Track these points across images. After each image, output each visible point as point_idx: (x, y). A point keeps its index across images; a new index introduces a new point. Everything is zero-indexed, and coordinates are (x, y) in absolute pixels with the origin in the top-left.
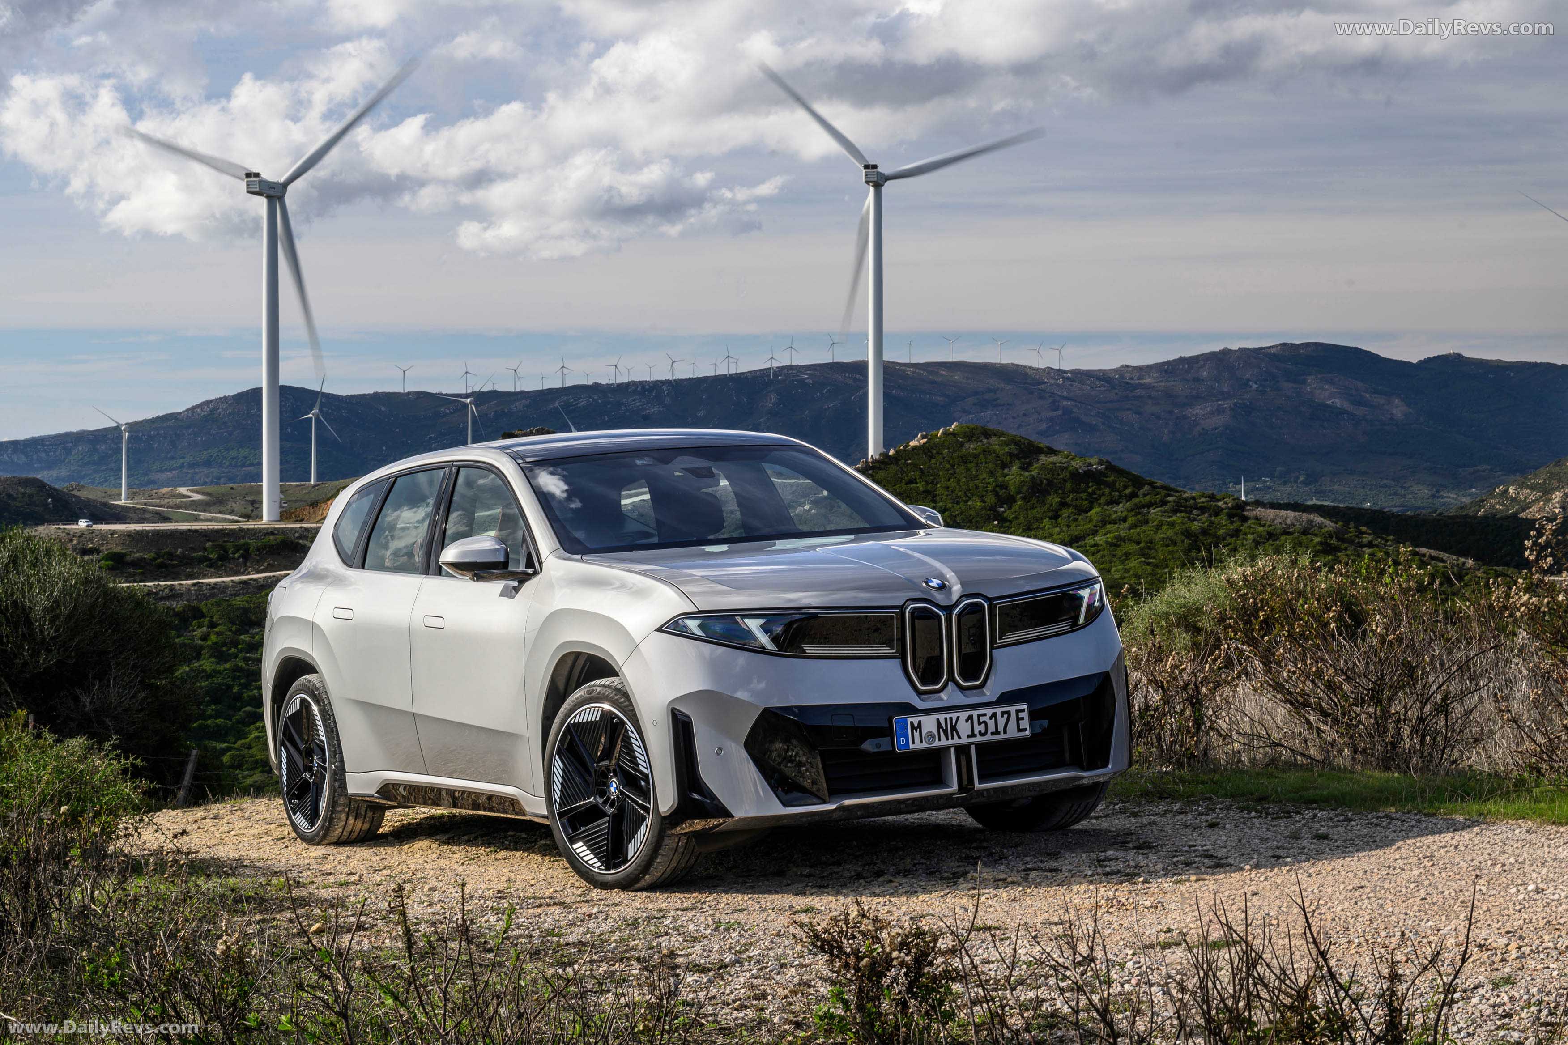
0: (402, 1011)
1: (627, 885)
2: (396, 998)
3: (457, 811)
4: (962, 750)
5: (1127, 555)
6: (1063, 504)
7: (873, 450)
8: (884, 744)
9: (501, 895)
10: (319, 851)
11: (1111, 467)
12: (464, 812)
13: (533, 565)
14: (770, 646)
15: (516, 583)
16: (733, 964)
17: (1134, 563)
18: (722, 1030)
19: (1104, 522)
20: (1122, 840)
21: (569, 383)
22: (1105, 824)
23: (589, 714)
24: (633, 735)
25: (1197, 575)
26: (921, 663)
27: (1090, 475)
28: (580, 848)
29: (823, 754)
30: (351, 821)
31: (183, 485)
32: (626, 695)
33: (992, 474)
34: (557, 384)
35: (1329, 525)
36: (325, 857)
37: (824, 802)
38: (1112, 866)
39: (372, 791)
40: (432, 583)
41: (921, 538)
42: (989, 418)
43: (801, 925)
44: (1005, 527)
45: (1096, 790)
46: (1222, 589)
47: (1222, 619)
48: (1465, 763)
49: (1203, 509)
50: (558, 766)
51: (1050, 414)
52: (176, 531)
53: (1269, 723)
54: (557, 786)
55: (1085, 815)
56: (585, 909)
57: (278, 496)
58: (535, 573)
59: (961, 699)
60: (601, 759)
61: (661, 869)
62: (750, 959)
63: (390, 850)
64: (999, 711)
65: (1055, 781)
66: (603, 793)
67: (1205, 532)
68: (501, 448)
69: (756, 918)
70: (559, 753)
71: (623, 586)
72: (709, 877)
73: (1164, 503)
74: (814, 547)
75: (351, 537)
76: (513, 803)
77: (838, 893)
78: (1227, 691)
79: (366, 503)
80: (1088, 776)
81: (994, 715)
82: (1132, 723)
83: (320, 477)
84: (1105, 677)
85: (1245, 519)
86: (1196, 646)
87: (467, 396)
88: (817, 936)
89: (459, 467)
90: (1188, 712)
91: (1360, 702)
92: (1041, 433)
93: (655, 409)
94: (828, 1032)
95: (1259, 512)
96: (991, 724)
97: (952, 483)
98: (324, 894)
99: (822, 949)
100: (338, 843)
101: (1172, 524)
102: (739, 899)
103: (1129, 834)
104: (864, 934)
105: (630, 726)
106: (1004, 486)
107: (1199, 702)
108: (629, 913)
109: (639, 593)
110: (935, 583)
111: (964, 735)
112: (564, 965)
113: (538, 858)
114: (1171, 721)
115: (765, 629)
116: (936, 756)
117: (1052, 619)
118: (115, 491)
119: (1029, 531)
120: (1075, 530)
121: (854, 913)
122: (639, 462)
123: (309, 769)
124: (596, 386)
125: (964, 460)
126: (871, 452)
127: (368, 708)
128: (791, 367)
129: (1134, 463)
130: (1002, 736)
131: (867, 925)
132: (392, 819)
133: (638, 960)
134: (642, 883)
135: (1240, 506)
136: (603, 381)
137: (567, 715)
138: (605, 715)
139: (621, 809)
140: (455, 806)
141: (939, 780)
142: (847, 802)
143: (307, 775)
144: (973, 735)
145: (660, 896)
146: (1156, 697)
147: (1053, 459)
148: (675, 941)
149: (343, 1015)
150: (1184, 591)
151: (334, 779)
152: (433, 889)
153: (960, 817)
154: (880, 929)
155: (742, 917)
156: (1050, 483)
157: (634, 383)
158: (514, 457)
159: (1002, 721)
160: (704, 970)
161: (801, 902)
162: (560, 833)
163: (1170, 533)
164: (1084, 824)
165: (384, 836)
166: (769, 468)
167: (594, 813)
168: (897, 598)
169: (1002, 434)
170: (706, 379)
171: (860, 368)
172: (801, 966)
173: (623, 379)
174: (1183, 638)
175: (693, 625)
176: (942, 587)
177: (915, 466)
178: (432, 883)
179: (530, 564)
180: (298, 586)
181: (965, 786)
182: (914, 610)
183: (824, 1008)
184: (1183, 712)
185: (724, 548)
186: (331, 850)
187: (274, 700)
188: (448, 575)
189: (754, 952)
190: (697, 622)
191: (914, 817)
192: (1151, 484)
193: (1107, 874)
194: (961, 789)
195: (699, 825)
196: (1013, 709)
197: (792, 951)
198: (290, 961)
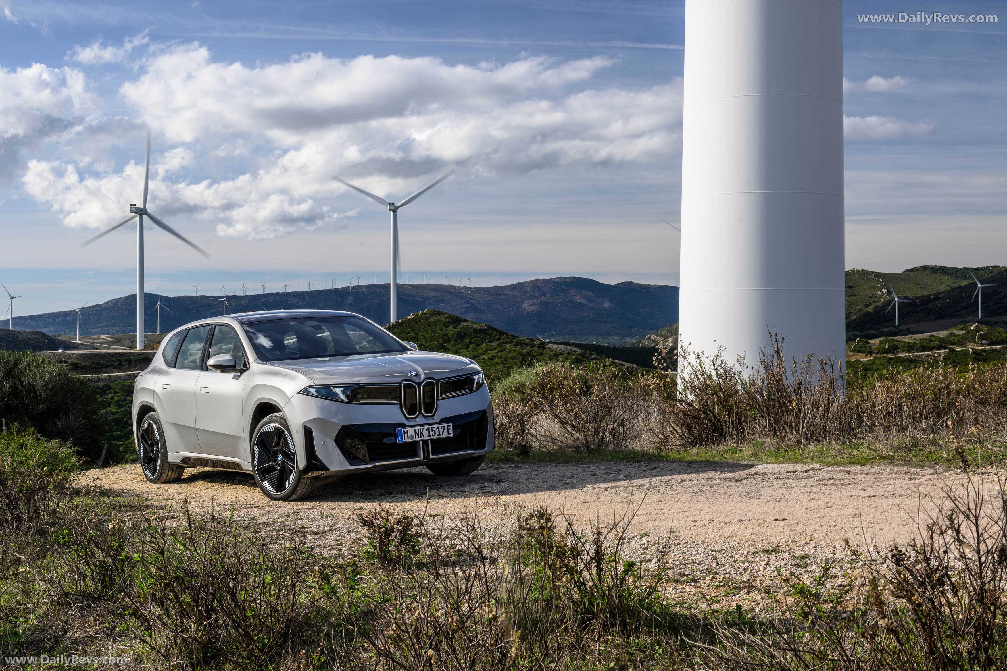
0: (187, 552)
1: (285, 499)
2: (184, 546)
3: (215, 469)
4: (425, 442)
5: (497, 363)
6: (471, 343)
7: (392, 320)
8: (392, 440)
9: (232, 504)
10: (157, 486)
11: (490, 327)
12: (218, 469)
13: (246, 366)
14: (345, 399)
15: (239, 374)
16: (329, 531)
17: (499, 367)
18: (323, 559)
19: (487, 350)
20: (491, 479)
21: (266, 292)
22: (484, 472)
23: (269, 428)
24: (288, 437)
25: (523, 370)
26: (408, 406)
27: (481, 330)
28: (266, 484)
29: (367, 444)
30: (170, 473)
31: (103, 334)
32: (285, 420)
33: (441, 330)
34: (261, 293)
35: (579, 351)
36: (159, 488)
37: (367, 464)
38: (487, 490)
39: (179, 461)
40: (204, 373)
41: (409, 355)
42: (440, 307)
43: (357, 515)
44: (447, 351)
45: (480, 459)
46: (534, 376)
47: (533, 388)
48: (630, 447)
49: (527, 345)
50: (257, 450)
51: (465, 306)
52: (100, 353)
53: (552, 431)
54: (256, 458)
55: (476, 468)
56: (267, 509)
57: (144, 339)
58: (247, 369)
59: (424, 421)
60: (275, 447)
61: (300, 492)
62: (336, 529)
63: (186, 485)
64: (440, 426)
65: (464, 455)
66: (276, 460)
67: (528, 354)
68: (234, 318)
69: (339, 512)
70: (257, 444)
71: (286, 375)
72: (321, 495)
73: (512, 342)
74: (364, 359)
75: (170, 355)
76: (238, 465)
77: (373, 502)
78: (535, 418)
79: (177, 340)
80: (477, 452)
81: (438, 428)
82: (495, 430)
83: (161, 331)
84: (484, 412)
85: (545, 349)
86: (523, 399)
87: (223, 297)
88: (363, 519)
89: (216, 325)
90: (519, 427)
91: (589, 422)
92: (462, 313)
93: (302, 303)
94: (367, 559)
95: (550, 345)
96: (437, 431)
97: (425, 334)
98: (157, 503)
99: (365, 524)
100: (164, 483)
101: (515, 351)
102: (332, 504)
103: (494, 476)
104: (382, 518)
105: (286, 433)
106: (446, 335)
107: (523, 422)
108: (286, 510)
109: (292, 378)
110: (414, 373)
111: (425, 436)
112: (257, 532)
113: (249, 488)
114: (512, 431)
115: (343, 392)
116: (414, 445)
117: (463, 388)
118: (75, 337)
119: (456, 353)
120: (475, 353)
121: (378, 510)
122: (291, 323)
123: (152, 452)
124: (277, 293)
125: (430, 324)
126: (391, 321)
127: (177, 426)
128: (358, 286)
129: (500, 326)
130: (441, 436)
131: (384, 514)
132: (188, 472)
133: (289, 530)
134: (292, 498)
135: (543, 343)
136: (281, 292)
137: (260, 429)
138: (277, 429)
139: (283, 468)
140: (214, 466)
141: (416, 455)
142: (377, 464)
143: (151, 454)
144: (429, 436)
145: (299, 503)
146: (506, 421)
147: (466, 324)
148: (304, 522)
149: (162, 553)
150: (518, 377)
151: (162, 456)
152: (204, 501)
153: (424, 470)
154: (388, 516)
155: (333, 512)
156: (465, 334)
157: (293, 292)
158: (239, 322)
159: (441, 430)
160: (317, 534)
161: (358, 505)
162: (257, 477)
163: (514, 354)
164: (475, 473)
165: (184, 479)
166: (345, 326)
167: (272, 469)
168: (398, 380)
169: (446, 313)
170: (323, 291)
171: (387, 286)
172: (357, 531)
173: (288, 291)
174: (518, 396)
175: (313, 390)
176: (417, 375)
177: (410, 327)
178: (203, 499)
179: (245, 365)
180: (148, 375)
181: (426, 457)
182: (405, 385)
183: (365, 549)
184: (517, 426)
185: (327, 359)
186: (162, 485)
187: (137, 423)
188: (211, 370)
189: (337, 526)
190: (315, 390)
191: (406, 470)
192: (507, 334)
193: (484, 493)
194: (424, 458)
195: (315, 474)
196: (446, 425)
197: (354, 525)
198: (142, 532)
